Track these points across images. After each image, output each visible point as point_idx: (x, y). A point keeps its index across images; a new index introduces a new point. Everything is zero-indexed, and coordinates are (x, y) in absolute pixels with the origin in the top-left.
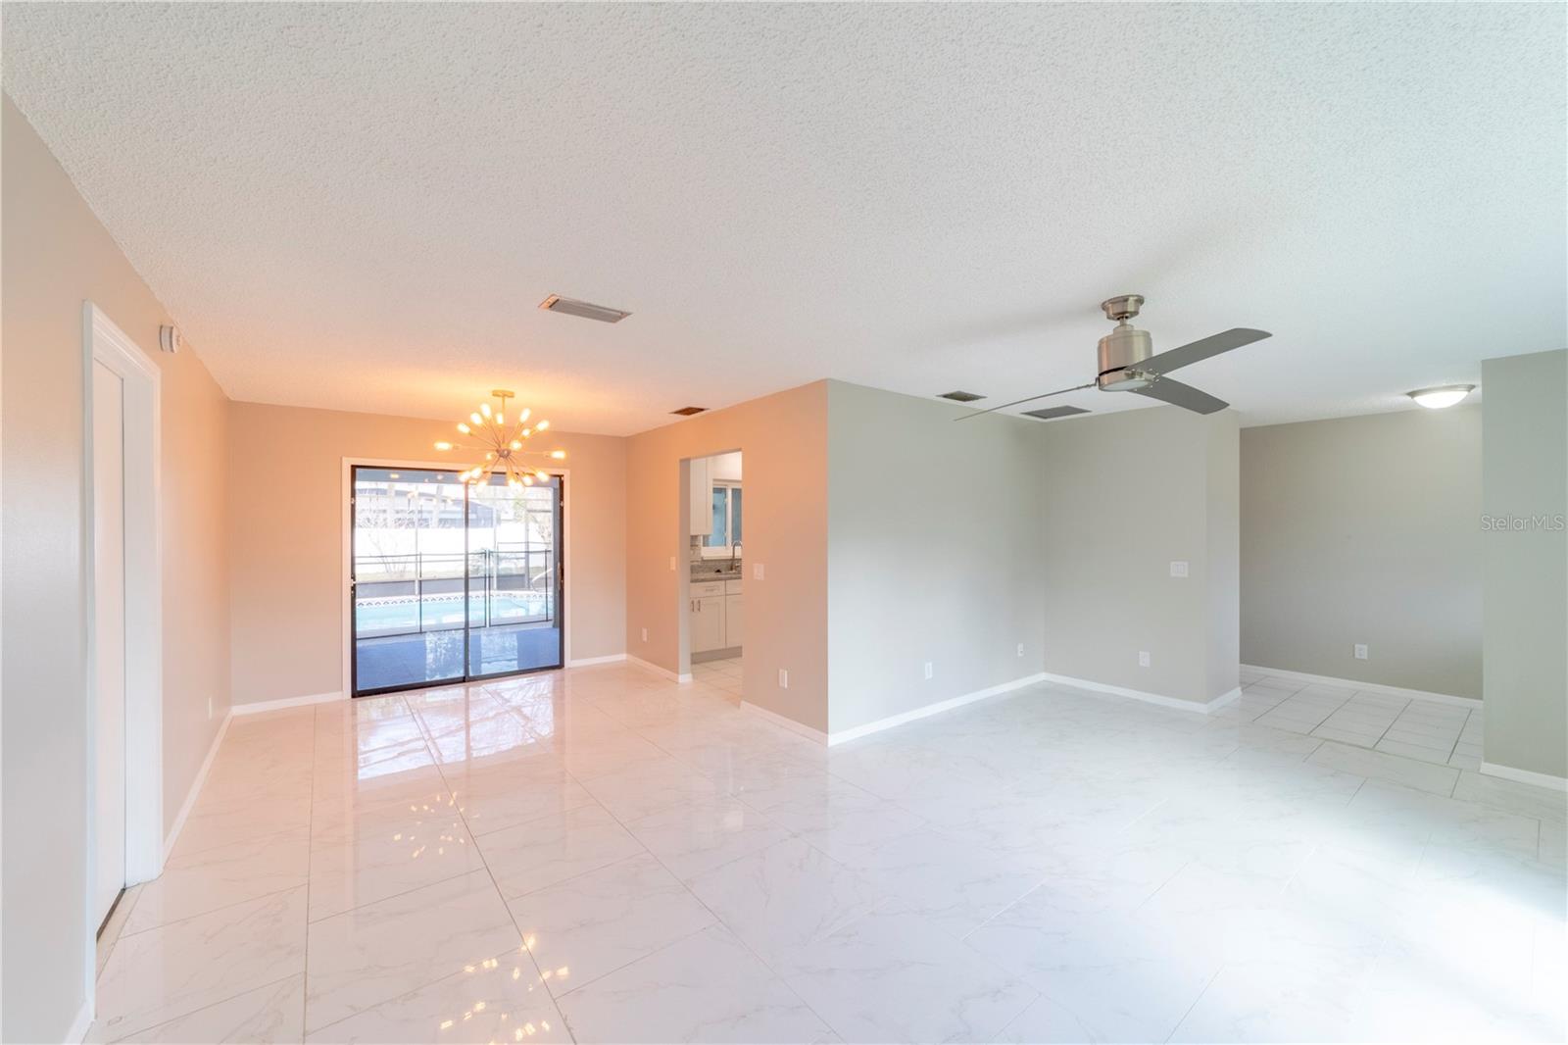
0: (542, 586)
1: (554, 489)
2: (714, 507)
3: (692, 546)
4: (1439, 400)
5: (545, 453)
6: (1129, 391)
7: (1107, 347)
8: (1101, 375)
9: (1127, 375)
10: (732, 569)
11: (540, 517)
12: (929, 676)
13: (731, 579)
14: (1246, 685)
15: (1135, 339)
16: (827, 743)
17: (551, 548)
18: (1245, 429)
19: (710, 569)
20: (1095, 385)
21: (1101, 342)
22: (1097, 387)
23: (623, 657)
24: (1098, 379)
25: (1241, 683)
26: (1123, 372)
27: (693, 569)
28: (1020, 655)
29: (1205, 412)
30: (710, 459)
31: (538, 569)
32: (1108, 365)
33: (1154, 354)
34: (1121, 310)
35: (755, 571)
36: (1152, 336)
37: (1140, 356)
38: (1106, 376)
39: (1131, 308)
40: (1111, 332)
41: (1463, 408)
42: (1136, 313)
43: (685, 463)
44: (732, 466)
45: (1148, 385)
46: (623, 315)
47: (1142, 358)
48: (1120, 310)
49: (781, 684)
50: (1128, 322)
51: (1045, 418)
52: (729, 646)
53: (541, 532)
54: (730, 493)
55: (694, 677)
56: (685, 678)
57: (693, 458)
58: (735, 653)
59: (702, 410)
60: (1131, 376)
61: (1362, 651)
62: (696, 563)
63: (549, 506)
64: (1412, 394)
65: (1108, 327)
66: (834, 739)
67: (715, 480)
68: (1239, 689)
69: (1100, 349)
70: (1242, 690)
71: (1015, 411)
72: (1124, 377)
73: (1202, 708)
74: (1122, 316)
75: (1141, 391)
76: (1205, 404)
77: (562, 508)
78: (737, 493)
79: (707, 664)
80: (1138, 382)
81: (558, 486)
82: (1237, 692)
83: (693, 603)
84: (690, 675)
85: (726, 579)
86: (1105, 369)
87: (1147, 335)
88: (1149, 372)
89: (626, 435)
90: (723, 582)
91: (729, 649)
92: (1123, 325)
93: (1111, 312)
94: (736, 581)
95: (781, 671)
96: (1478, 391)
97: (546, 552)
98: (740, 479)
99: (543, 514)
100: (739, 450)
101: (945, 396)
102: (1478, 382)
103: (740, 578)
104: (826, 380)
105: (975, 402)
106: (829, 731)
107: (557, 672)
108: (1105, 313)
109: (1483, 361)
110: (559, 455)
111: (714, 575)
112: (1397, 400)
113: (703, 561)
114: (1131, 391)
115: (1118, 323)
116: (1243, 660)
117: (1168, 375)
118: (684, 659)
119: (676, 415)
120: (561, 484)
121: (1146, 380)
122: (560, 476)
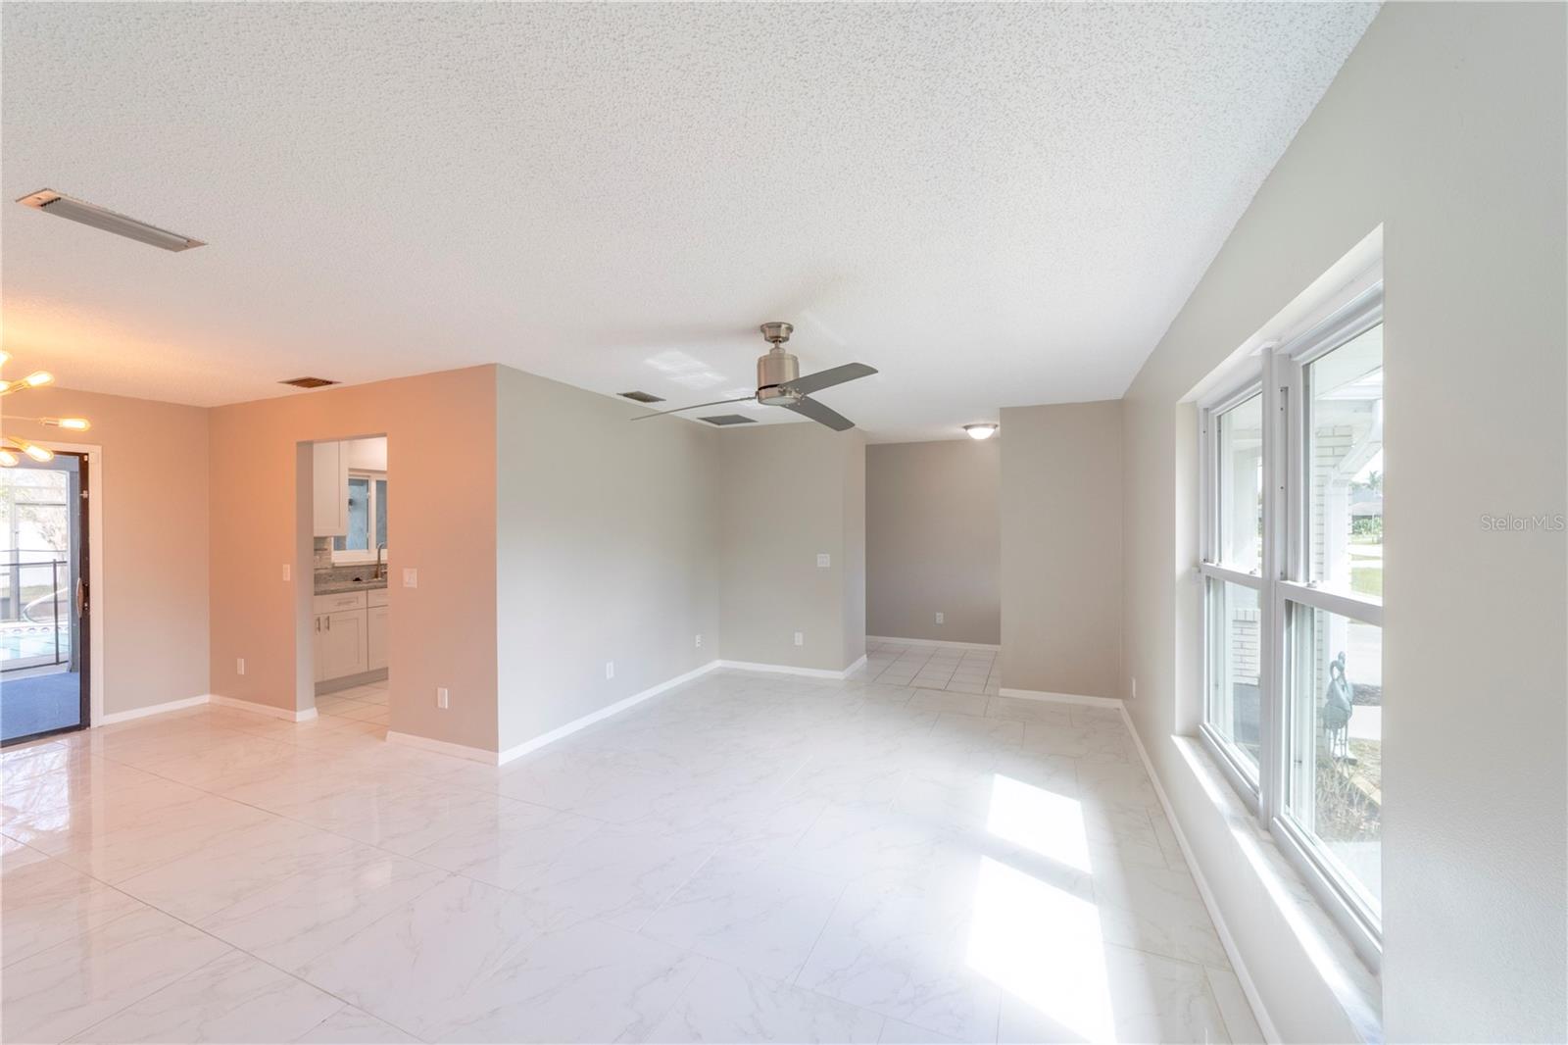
0: (48, 614)
1: (71, 473)
2: (351, 502)
3: (316, 550)
4: (981, 434)
5: (44, 420)
6: (782, 406)
7: (765, 364)
8: (760, 389)
9: (780, 391)
10: (376, 576)
11: (43, 513)
12: (610, 675)
13: (376, 588)
14: (871, 652)
15: (787, 361)
16: (497, 764)
17: (67, 558)
18: (871, 446)
19: (345, 578)
20: (754, 398)
21: (760, 360)
22: (756, 400)
23: (206, 699)
24: (757, 393)
25: (867, 651)
26: (776, 389)
27: (318, 579)
28: (698, 645)
29: (838, 430)
30: (344, 444)
31: (41, 589)
32: (766, 382)
33: (801, 376)
34: (775, 333)
35: (409, 578)
36: (799, 361)
37: (789, 377)
38: (763, 391)
39: (783, 334)
40: (768, 353)
41: (992, 440)
42: (786, 339)
43: (306, 448)
44: (375, 453)
45: (796, 404)
46: (190, 243)
47: (792, 379)
48: (775, 335)
49: (440, 705)
50: (782, 345)
51: (719, 424)
52: (371, 669)
53: (47, 534)
54: (373, 486)
55: (319, 713)
56: (306, 715)
57: (319, 442)
58: (379, 676)
59: (331, 383)
60: (783, 393)
61: (940, 618)
62: (323, 571)
63: (63, 497)
64: (967, 428)
65: (766, 348)
66: (505, 757)
67: (351, 470)
68: (865, 656)
69: (759, 366)
70: (868, 657)
71: (692, 415)
72: (777, 393)
73: (840, 675)
74: (776, 340)
75: (791, 407)
76: (838, 422)
77: (85, 504)
78: (381, 485)
79: (339, 694)
80: (789, 398)
81: (77, 468)
82: (864, 658)
83: (319, 620)
84: (315, 709)
85: (367, 589)
86: (763, 385)
87: (795, 359)
88: (796, 392)
89: (208, 404)
90: (364, 592)
91: (373, 671)
92: (777, 347)
93: (768, 335)
94: (383, 590)
95: (440, 690)
96: (998, 429)
97: (55, 564)
98: (384, 468)
99: (51, 509)
100: (384, 435)
101: (626, 395)
102: (998, 423)
103: (386, 587)
104: (495, 365)
105: (656, 403)
106: (500, 750)
107: (77, 736)
108: (763, 335)
109: (1001, 409)
110: (77, 424)
111: (351, 585)
112: (957, 431)
113: (334, 567)
114: (784, 406)
115: (773, 346)
116: (868, 632)
117: (810, 395)
118: (304, 688)
119: (290, 386)
120: (84, 467)
121: (795, 398)
122: (81, 456)
